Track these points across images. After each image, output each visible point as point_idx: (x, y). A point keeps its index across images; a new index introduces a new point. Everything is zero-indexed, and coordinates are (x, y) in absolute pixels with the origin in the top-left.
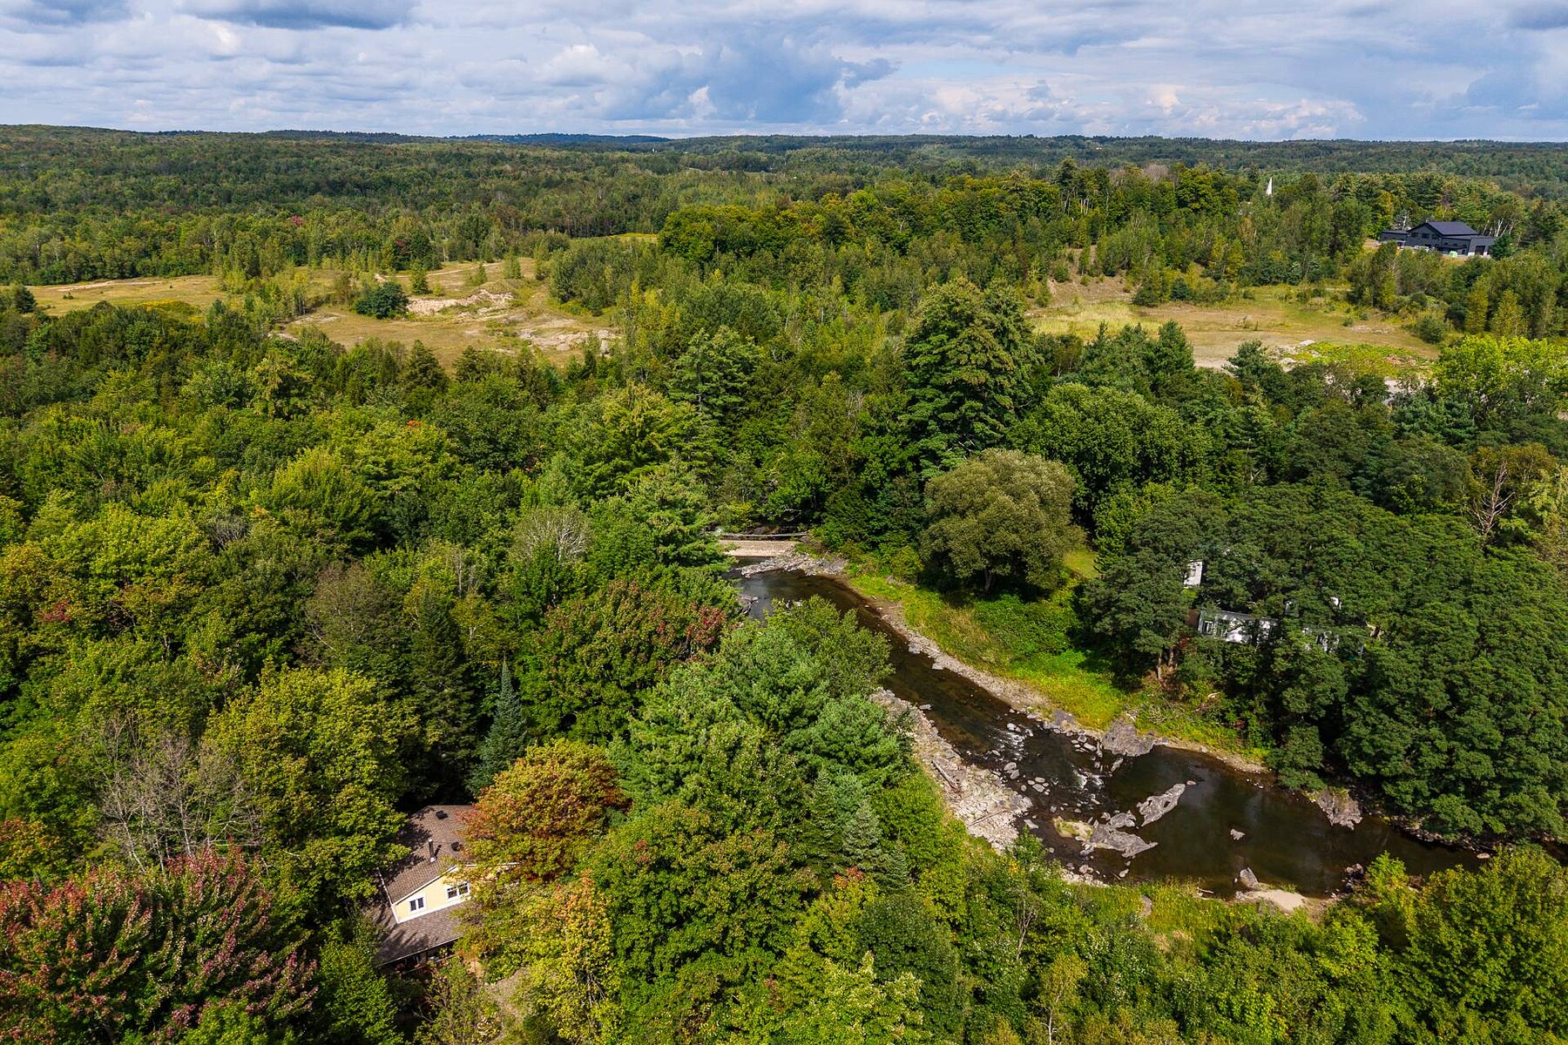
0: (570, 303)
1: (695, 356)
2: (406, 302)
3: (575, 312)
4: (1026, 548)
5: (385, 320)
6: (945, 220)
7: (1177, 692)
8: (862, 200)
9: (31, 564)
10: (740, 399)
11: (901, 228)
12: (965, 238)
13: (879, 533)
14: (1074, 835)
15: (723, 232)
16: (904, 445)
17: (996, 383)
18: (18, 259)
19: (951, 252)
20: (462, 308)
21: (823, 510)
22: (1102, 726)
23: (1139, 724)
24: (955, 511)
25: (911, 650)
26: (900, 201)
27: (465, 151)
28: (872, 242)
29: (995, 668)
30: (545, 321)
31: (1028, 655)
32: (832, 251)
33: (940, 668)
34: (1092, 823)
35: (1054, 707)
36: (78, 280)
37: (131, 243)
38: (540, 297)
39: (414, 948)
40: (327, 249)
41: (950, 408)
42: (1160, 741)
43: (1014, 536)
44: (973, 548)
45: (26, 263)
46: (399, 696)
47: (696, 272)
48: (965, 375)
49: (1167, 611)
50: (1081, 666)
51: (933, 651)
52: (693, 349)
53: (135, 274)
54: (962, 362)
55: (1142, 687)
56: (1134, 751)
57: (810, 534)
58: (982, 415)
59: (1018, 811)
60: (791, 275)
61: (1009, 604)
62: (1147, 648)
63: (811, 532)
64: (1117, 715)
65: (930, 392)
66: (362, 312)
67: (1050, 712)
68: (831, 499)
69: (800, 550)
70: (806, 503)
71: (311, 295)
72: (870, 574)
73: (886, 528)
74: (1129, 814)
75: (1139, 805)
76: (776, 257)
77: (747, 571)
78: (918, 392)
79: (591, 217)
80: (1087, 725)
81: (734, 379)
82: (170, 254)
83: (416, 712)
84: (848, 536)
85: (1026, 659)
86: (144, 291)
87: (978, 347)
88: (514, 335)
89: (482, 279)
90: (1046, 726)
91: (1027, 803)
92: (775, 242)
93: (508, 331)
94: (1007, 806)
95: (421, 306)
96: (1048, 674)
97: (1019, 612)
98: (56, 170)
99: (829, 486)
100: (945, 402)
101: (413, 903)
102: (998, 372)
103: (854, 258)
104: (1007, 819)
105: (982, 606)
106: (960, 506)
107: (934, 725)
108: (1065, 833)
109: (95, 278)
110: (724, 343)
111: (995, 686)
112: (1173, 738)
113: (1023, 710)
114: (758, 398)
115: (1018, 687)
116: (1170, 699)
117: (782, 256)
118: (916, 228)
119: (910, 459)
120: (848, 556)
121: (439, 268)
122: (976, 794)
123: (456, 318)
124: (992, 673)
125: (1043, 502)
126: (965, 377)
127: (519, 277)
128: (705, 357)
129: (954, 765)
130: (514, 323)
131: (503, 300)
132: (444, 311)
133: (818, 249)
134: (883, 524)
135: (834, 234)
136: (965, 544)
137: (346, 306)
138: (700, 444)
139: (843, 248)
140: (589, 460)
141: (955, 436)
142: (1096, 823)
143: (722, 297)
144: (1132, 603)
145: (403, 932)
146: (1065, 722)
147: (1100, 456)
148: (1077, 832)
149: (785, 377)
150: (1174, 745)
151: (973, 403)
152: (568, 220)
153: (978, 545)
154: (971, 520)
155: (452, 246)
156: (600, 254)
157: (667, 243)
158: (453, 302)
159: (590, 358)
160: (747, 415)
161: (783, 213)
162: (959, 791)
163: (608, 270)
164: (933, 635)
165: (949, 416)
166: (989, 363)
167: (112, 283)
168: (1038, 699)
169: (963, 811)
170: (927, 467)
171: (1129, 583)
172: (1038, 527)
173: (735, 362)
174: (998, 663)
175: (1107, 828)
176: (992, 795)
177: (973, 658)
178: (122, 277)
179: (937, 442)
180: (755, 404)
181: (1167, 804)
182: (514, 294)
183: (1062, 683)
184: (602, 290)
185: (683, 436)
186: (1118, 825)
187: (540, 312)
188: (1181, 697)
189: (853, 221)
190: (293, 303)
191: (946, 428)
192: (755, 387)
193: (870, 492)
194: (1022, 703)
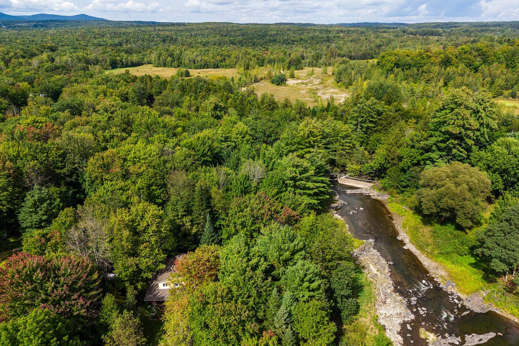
0: (339, 84)
1: (359, 108)
2: (286, 80)
3: (340, 87)
4: (457, 207)
5: (278, 86)
6: (499, 58)
7: (513, 289)
8: (463, 49)
9: (111, 155)
10: (374, 125)
11: (478, 62)
12: (507, 66)
13: (405, 187)
14: (426, 339)
15: (399, 60)
16: (421, 154)
17: (466, 134)
18: (190, 61)
19: (499, 72)
20: (303, 83)
21: (386, 174)
22: (468, 294)
23: (486, 298)
24: (429, 185)
25: (398, 238)
26: (481, 50)
27: (329, 29)
28: (462, 66)
29: (430, 255)
30: (328, 89)
31: (447, 253)
32: (443, 69)
33: (406, 248)
34: (438, 336)
35: (448, 279)
36: (204, 68)
37: (219, 58)
38: (331, 80)
39: (160, 298)
40: (270, 62)
41: (443, 141)
42: (494, 309)
43: (452, 201)
44: (432, 203)
45: (192, 63)
46: (186, 215)
47: (384, 75)
48: (450, 129)
49: (507, 254)
50: (471, 264)
51: (407, 240)
52: (359, 105)
53: (218, 67)
54: (451, 123)
55: (496, 282)
56: (477, 310)
57: (379, 183)
58: (458, 146)
59: (406, 319)
60: (422, 78)
61: (450, 228)
62: (495, 268)
63: (379, 181)
64: (477, 291)
65: (437, 133)
66: (273, 83)
67: (446, 280)
68: (389, 170)
69: (373, 188)
70: (379, 170)
71: (260, 76)
72: (397, 202)
73: (408, 186)
74: (459, 339)
75: (467, 335)
76: (418, 70)
77: (349, 192)
78: (433, 133)
79: (361, 53)
80: (460, 291)
81: (373, 117)
82: (227, 62)
83: (191, 221)
84: (393, 186)
85: (446, 254)
86: (218, 73)
87: (460, 117)
88: (316, 94)
89: (312, 73)
90: (441, 286)
91: (413, 317)
92: (419, 65)
93: (313, 92)
94: (402, 316)
95: (291, 82)
96: (453, 263)
97: (451, 234)
98: (213, 35)
99: (389, 165)
100: (441, 139)
101: (164, 284)
102: (468, 129)
103: (452, 72)
104: (400, 321)
105: (437, 226)
106: (432, 184)
107: (390, 272)
108: (422, 336)
109: (208, 68)
110: (370, 103)
111: (426, 262)
112: (502, 310)
113: (434, 276)
114: (381, 126)
115: (436, 265)
116: (507, 291)
117: (421, 70)
118: (485, 62)
119: (423, 160)
120: (390, 194)
121: (302, 69)
122: (392, 306)
123: (300, 87)
124: (427, 256)
125: (470, 189)
126: (450, 130)
127: (326, 73)
128: (363, 108)
129: (389, 291)
130: (317, 89)
131: (318, 81)
132: (297, 84)
133: (436, 69)
134: (406, 184)
135: (446, 62)
136: (429, 201)
137: (269, 80)
138: (349, 141)
139: (448, 68)
140: (287, 144)
141: (445, 153)
142: (440, 337)
143: (381, 86)
144: (490, 245)
145: (159, 292)
146: (450, 287)
147: (512, 173)
148: (428, 338)
149: (394, 118)
150: (500, 313)
151: (453, 141)
152: (353, 54)
153: (434, 202)
154: (434, 191)
155: (309, 62)
156: (352, 66)
157: (378, 63)
158: (301, 81)
159: (329, 104)
160: (376, 131)
161: (426, 53)
162: (385, 303)
163: (353, 72)
164: (410, 234)
165: (442, 145)
166: (464, 125)
167: (211, 69)
168: (443, 273)
169: (381, 312)
170: (429, 164)
171: (492, 236)
172: (465, 199)
173: (374, 111)
174: (431, 253)
175: (444, 341)
176: (398, 308)
177: (421, 248)
178: (215, 68)
179: (434, 155)
180: (379, 128)
181: (481, 340)
182: (322, 79)
183: (457, 269)
184: (351, 80)
185: (342, 137)
186: (450, 341)
187: (328, 86)
188: (514, 292)
189: (457, 57)
190: (253, 79)
191: (440, 149)
192: (381, 121)
193: (404, 170)
194: (435, 273)
